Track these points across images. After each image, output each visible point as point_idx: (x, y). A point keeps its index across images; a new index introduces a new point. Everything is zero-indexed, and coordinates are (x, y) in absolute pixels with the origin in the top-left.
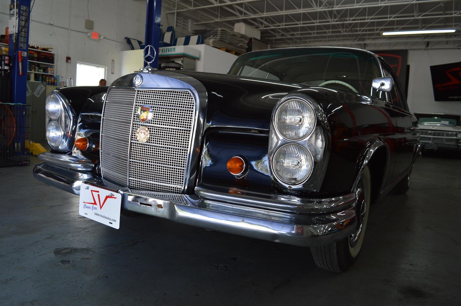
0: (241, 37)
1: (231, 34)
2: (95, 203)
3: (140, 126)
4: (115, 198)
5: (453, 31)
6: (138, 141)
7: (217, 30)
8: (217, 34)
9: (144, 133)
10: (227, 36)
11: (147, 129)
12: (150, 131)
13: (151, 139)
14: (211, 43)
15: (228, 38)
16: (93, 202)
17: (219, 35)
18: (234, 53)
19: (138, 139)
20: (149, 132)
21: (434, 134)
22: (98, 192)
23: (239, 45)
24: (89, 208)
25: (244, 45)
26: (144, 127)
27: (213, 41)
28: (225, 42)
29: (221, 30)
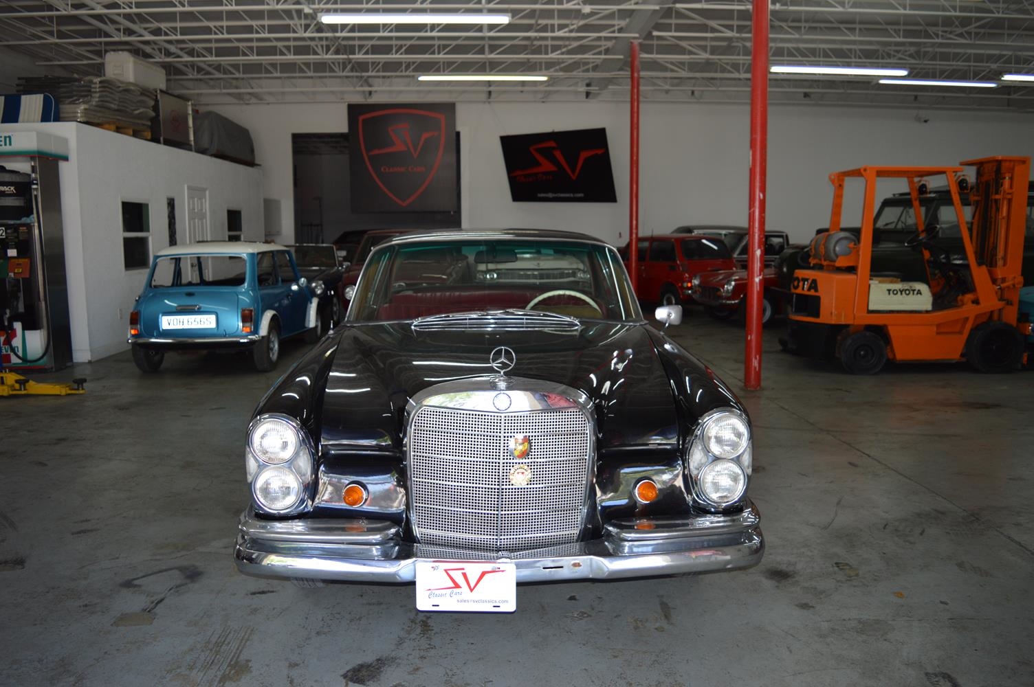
0: (142, 94)
1: (121, 89)
2: (457, 586)
3: (514, 464)
4: (503, 571)
5: (544, 79)
6: (512, 485)
7: (91, 82)
8: (90, 91)
9: (523, 473)
10: (112, 93)
11: (526, 467)
12: (531, 469)
13: (532, 479)
14: (79, 115)
15: (115, 100)
16: (453, 585)
17: (97, 95)
18: (131, 133)
19: (512, 482)
20: (529, 471)
21: (541, 277)
22: (463, 569)
23: (137, 112)
24: (441, 595)
25: (148, 110)
26: (522, 465)
27: (85, 109)
28: (109, 109)
29: (100, 82)
